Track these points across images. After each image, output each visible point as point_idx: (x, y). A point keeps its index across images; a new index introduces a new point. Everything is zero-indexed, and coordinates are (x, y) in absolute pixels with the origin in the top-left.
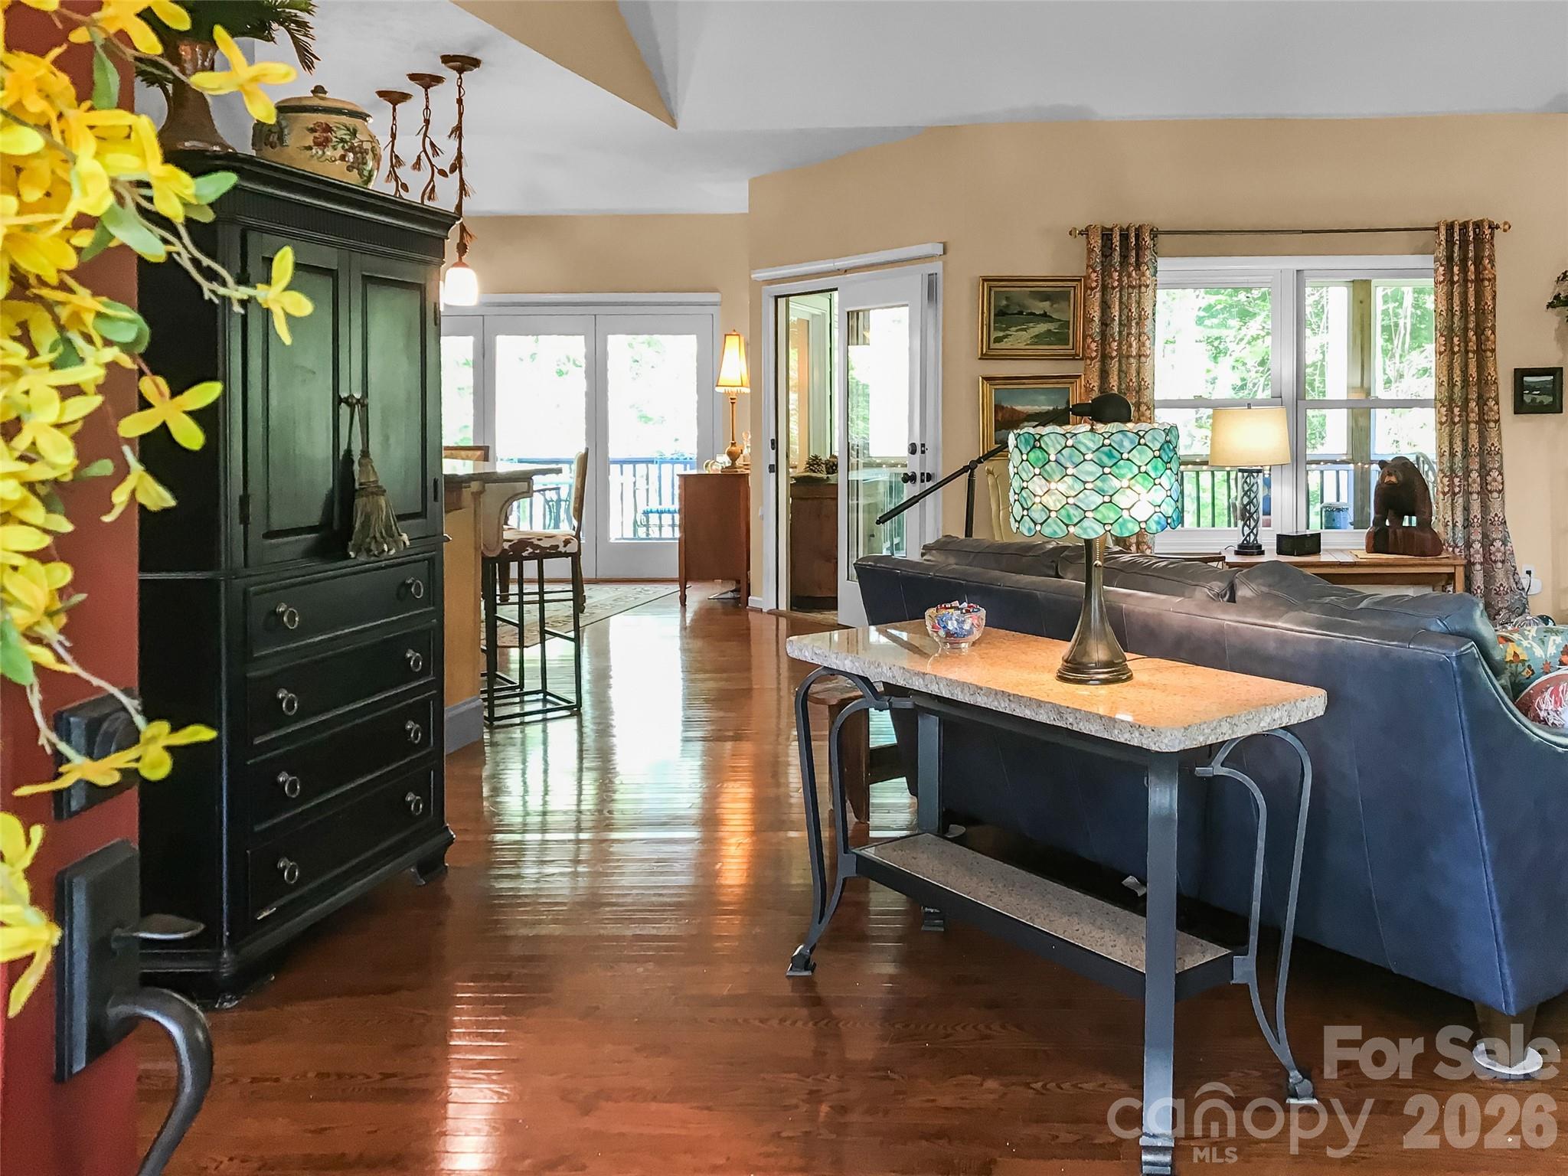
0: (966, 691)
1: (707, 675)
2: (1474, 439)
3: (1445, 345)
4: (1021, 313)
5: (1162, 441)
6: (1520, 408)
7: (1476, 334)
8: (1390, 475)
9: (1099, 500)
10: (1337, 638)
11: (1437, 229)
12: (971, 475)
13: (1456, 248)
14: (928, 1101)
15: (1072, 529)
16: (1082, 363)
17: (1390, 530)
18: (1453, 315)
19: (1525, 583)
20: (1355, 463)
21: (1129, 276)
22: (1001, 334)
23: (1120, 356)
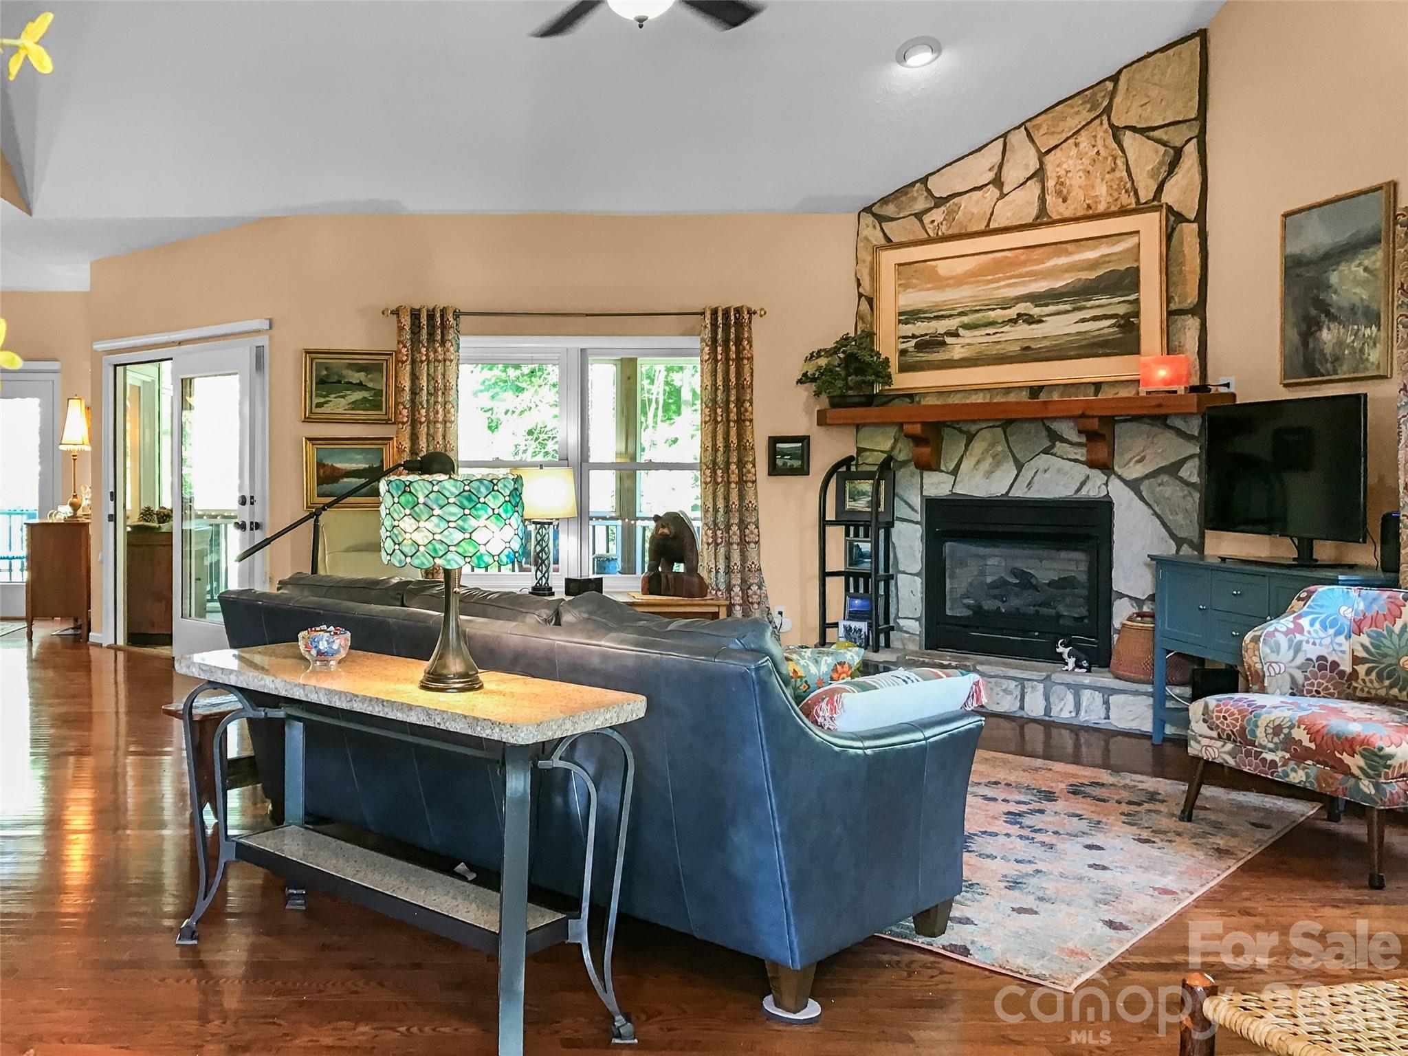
0: (343, 699)
1: (64, 700)
2: (734, 498)
3: (710, 416)
4: (339, 382)
5: (512, 488)
6: (774, 470)
7: (736, 406)
8: (663, 527)
9: (459, 536)
10: (654, 654)
11: (703, 313)
12: (317, 521)
13: (720, 330)
14: (311, 1041)
15: (438, 561)
16: (395, 427)
17: (662, 575)
18: (717, 389)
19: (777, 621)
20: (623, 520)
21: (436, 351)
22: (322, 400)
23: (429, 422)
